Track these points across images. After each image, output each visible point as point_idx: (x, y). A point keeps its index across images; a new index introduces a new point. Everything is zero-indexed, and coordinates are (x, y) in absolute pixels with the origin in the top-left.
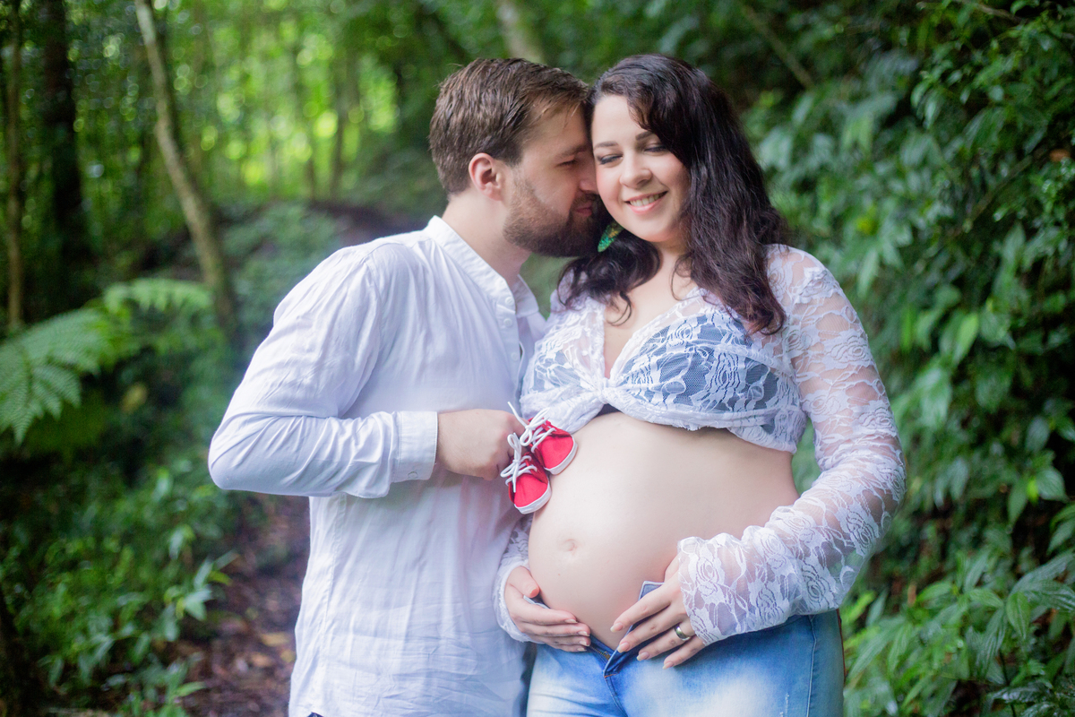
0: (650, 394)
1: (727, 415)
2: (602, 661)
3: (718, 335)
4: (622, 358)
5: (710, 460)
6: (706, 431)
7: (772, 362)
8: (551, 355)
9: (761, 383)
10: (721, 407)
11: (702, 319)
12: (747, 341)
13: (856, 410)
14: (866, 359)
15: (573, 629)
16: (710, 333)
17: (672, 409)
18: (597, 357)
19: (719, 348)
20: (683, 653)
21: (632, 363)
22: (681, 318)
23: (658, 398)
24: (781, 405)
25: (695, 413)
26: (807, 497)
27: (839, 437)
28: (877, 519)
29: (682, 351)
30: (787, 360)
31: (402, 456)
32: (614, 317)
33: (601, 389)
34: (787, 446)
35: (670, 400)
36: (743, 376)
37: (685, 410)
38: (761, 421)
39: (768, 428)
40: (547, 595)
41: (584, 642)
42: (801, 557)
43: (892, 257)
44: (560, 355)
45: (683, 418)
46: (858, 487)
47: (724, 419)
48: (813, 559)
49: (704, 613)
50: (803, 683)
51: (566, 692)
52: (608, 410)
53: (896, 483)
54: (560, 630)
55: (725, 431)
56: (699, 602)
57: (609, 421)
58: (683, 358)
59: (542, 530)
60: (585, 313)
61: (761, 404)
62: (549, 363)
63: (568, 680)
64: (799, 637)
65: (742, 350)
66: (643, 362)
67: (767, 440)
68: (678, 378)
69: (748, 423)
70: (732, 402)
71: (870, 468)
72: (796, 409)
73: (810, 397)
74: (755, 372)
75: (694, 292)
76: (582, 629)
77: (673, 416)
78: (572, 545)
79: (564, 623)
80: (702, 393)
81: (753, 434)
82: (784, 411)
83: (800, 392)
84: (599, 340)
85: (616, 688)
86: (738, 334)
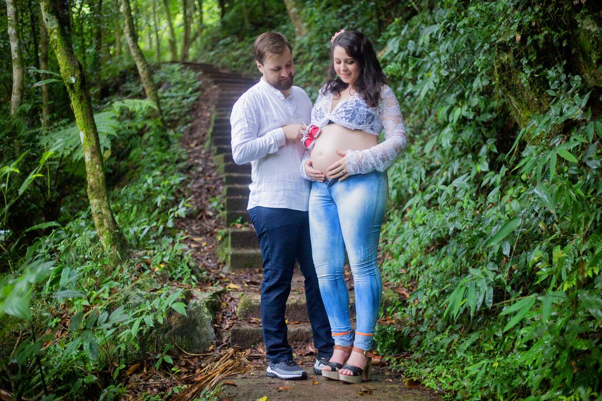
0: (342, 118)
1: (361, 126)
2: (327, 184)
3: (360, 105)
4: (336, 108)
5: (356, 137)
6: (356, 130)
7: (374, 113)
8: (318, 109)
9: (370, 118)
10: (360, 124)
11: (356, 101)
12: (368, 108)
13: (395, 126)
14: (399, 113)
15: (321, 175)
16: (358, 105)
17: (348, 123)
18: (330, 108)
19: (360, 109)
20: (344, 178)
21: (338, 110)
22: (351, 100)
23: (344, 119)
24: (375, 124)
25: (353, 125)
26: (380, 145)
27: (390, 132)
28: (396, 151)
29: (351, 109)
30: (378, 112)
31: (278, 139)
32: (336, 98)
33: (329, 116)
34: (376, 134)
35: (347, 121)
36: (366, 116)
37: (351, 124)
38: (370, 127)
39: (372, 129)
40: (313, 165)
41: (323, 179)
42: (375, 157)
43: (432, 87)
44: (320, 108)
45: (350, 126)
46: (392, 143)
47: (360, 127)
48: (378, 158)
49: (351, 166)
50: (375, 188)
51: (318, 195)
52: (330, 122)
53: (403, 144)
54: (318, 175)
55: (361, 130)
56: (350, 164)
57: (332, 126)
58: (350, 110)
59: (314, 152)
60: (328, 96)
61: (370, 123)
62: (318, 111)
63: (318, 191)
64: (374, 177)
65: (366, 109)
66: (341, 110)
67: (371, 132)
68: (349, 115)
69: (366, 128)
70: (363, 122)
71: (396, 139)
72: (379, 125)
73: (384, 122)
74: (368, 115)
75: (356, 94)
76: (323, 176)
77: (348, 125)
78: (321, 154)
79: (318, 174)
80: (355, 120)
81: (368, 131)
82: (376, 125)
83: (380, 121)
84: (331, 103)
85: (330, 191)
86: (366, 105)
